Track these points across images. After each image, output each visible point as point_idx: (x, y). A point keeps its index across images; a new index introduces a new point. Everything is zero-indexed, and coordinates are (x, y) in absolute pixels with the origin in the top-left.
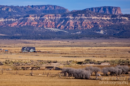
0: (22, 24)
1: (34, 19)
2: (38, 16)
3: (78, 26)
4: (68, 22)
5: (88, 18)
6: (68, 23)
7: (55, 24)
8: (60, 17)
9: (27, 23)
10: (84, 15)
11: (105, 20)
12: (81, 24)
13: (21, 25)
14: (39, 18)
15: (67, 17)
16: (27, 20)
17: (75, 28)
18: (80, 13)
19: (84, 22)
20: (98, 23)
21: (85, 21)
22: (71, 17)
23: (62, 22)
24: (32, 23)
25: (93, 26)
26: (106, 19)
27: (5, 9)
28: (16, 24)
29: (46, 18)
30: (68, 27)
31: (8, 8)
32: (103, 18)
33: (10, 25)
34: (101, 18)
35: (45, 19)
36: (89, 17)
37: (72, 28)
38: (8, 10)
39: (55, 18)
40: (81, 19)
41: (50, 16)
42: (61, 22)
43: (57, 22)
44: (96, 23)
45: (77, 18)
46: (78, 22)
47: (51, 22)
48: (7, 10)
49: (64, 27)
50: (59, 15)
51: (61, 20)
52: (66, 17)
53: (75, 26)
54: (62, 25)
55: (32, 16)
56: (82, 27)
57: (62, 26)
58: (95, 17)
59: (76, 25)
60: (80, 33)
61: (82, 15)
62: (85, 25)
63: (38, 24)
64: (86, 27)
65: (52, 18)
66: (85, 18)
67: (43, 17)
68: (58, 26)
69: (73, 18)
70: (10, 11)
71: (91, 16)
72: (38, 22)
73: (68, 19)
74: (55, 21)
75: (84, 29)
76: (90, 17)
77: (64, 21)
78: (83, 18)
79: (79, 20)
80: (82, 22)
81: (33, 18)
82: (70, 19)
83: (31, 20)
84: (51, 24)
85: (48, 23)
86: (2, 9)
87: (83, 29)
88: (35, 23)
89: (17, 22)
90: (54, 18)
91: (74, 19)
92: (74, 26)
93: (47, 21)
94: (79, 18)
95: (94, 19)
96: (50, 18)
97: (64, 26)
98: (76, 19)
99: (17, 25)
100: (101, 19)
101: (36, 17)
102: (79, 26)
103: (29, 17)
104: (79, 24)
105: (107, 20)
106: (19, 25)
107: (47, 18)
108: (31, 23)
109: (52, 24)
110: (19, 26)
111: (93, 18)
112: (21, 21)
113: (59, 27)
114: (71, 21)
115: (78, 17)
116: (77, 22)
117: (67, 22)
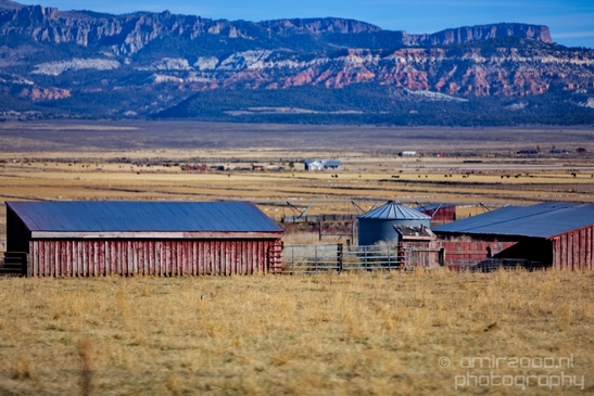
0: (327, 79)
1: (364, 64)
2: (374, 55)
3: (502, 86)
4: (469, 72)
5: (530, 59)
6: (468, 74)
7: (428, 77)
8: (441, 58)
9: (344, 75)
10: (516, 50)
11: (578, 66)
12: (511, 78)
13: (323, 82)
14: (377, 58)
15: (465, 57)
16: (341, 64)
17: (492, 90)
18: (502, 46)
19: (518, 74)
20: (563, 76)
21: (521, 68)
22: (477, 59)
23: (451, 73)
24: (359, 75)
25: (547, 86)
26: (581, 62)
27: (217, 30)
28: (309, 79)
29: (399, 60)
30: (470, 87)
31: (227, 26)
32: (572, 61)
33: (289, 80)
34: (567, 61)
35: (398, 64)
36: (531, 56)
37: (485, 90)
38: (228, 34)
39: (428, 61)
40: (508, 65)
41: (412, 55)
42: (448, 72)
43: (433, 74)
44: (556, 76)
45: (496, 59)
46: (502, 73)
47: (415, 71)
48: (225, 31)
49: (459, 88)
50: (439, 50)
51: (446, 66)
52: (463, 58)
53: (491, 85)
54: (451, 80)
55: (356, 54)
56: (515, 89)
57: (452, 85)
58: (551, 59)
59: (495, 83)
60: (522, 105)
61: (510, 53)
62: (523, 81)
63: (377, 76)
64: (527, 87)
65: (418, 60)
66: (521, 59)
67: (391, 58)
68: (440, 84)
69: (484, 60)
70: (235, 36)
71: (536, 54)
72: (375, 72)
73: (469, 63)
74: (427, 69)
75: (523, 94)
76: (535, 58)
77: (457, 70)
78: (514, 59)
79: (503, 65)
80: (514, 73)
81: (360, 60)
82: (474, 62)
83: (356, 66)
84: (417, 77)
85: (406, 74)
86: (210, 30)
87: (519, 94)
88: (366, 75)
89: (310, 70)
90: (425, 60)
91: (487, 62)
92: (488, 86)
93: (405, 70)
94: (502, 60)
95: (548, 64)
96: (411, 58)
97: (458, 85)
98: (494, 63)
99: (313, 80)
100: (568, 64)
101: (370, 58)
102: (505, 86)
103: (348, 58)
104: (505, 78)
105: (585, 65)
106: (319, 79)
107: (403, 60)
108: (355, 75)
109: (421, 79)
110: (320, 83)
111: (545, 60)
112: (324, 68)
113: (444, 89)
114: (478, 69)
115: (499, 56)
116: (496, 74)
117: (465, 73)
